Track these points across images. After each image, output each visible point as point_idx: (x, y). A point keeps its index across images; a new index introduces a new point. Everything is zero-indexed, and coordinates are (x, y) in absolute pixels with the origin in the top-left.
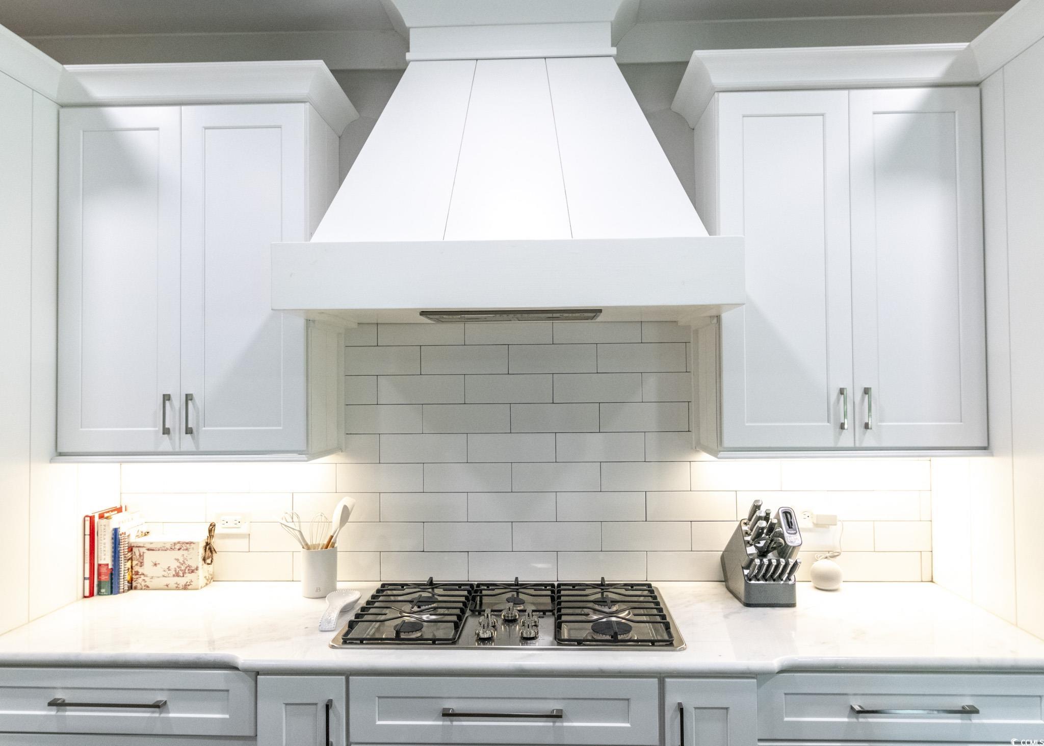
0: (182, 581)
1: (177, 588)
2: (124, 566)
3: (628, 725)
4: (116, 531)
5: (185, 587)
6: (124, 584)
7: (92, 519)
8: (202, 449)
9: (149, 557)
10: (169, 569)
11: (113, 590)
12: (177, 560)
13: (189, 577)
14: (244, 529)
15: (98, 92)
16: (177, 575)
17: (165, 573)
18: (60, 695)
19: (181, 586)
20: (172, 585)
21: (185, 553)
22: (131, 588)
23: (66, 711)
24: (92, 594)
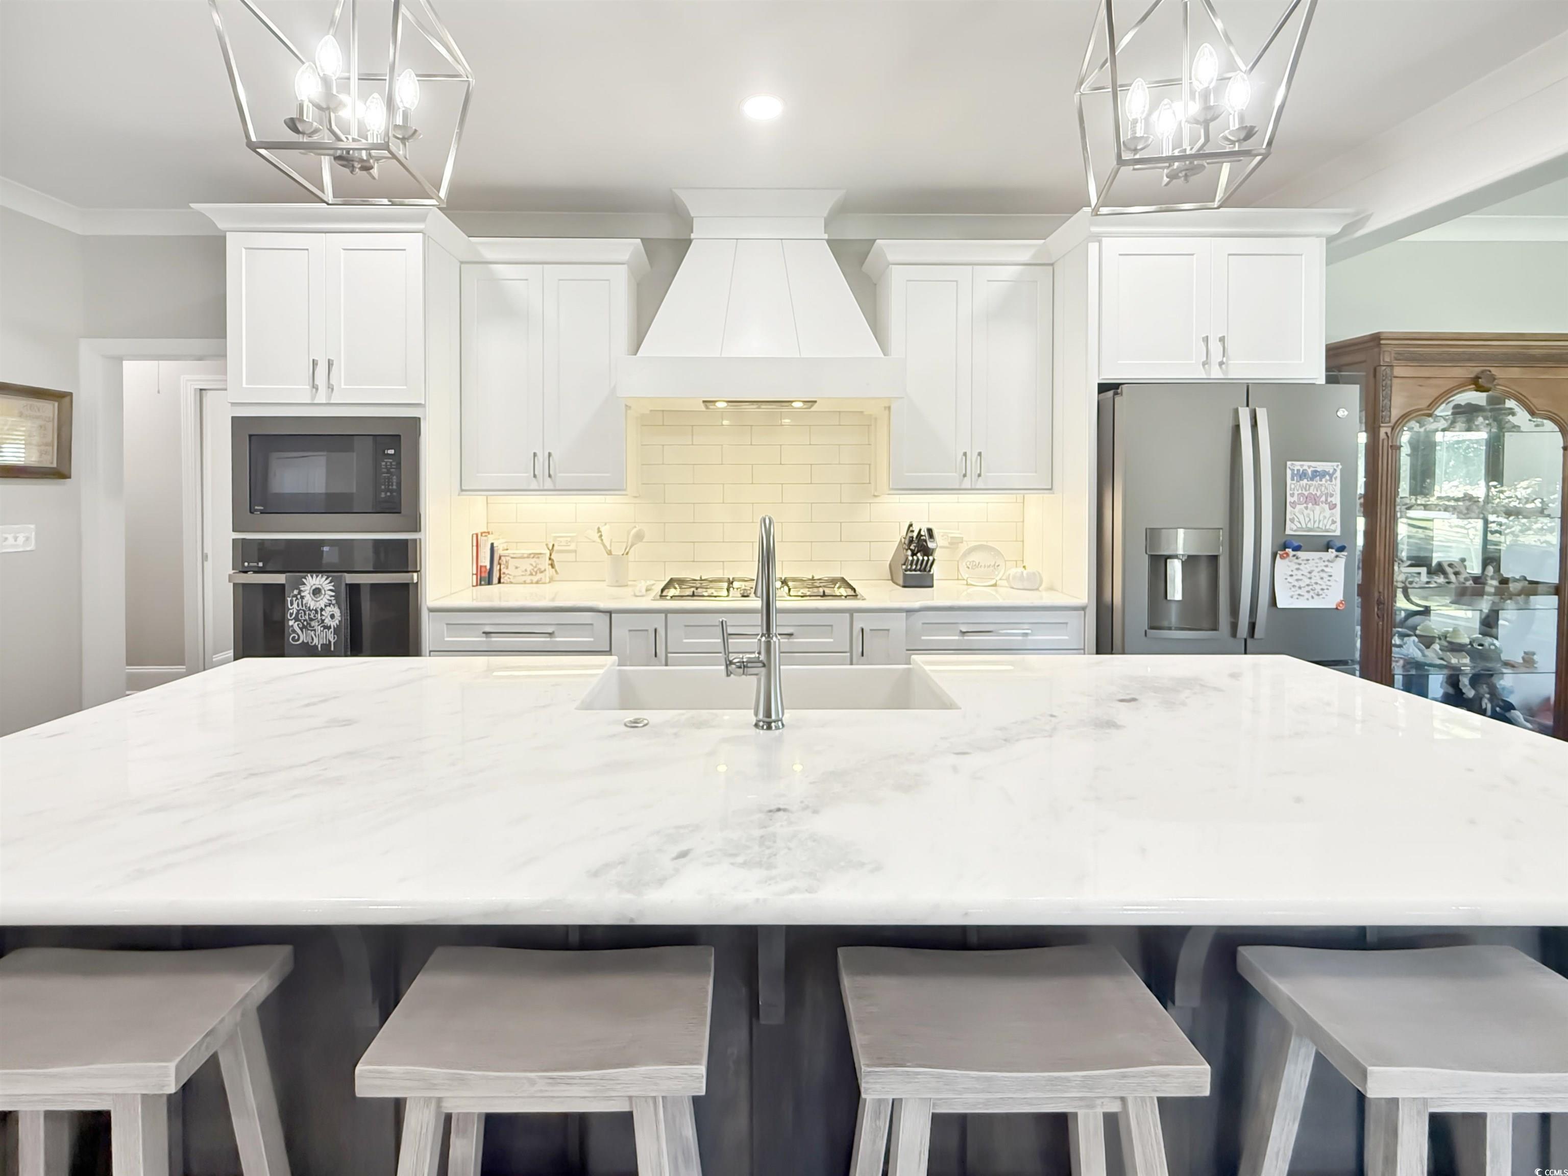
0: (535, 579)
1: (532, 583)
2: (496, 568)
3: (832, 640)
4: (492, 545)
5: (537, 583)
6: (495, 580)
7: (477, 535)
8: (557, 488)
9: (512, 563)
10: (526, 570)
11: (490, 583)
12: (532, 565)
13: (539, 576)
14: (572, 547)
15: (489, 255)
16: (531, 574)
17: (523, 573)
18: (488, 629)
19: (534, 582)
20: (528, 581)
21: (537, 560)
22: (499, 582)
23: (491, 637)
24: (477, 585)
